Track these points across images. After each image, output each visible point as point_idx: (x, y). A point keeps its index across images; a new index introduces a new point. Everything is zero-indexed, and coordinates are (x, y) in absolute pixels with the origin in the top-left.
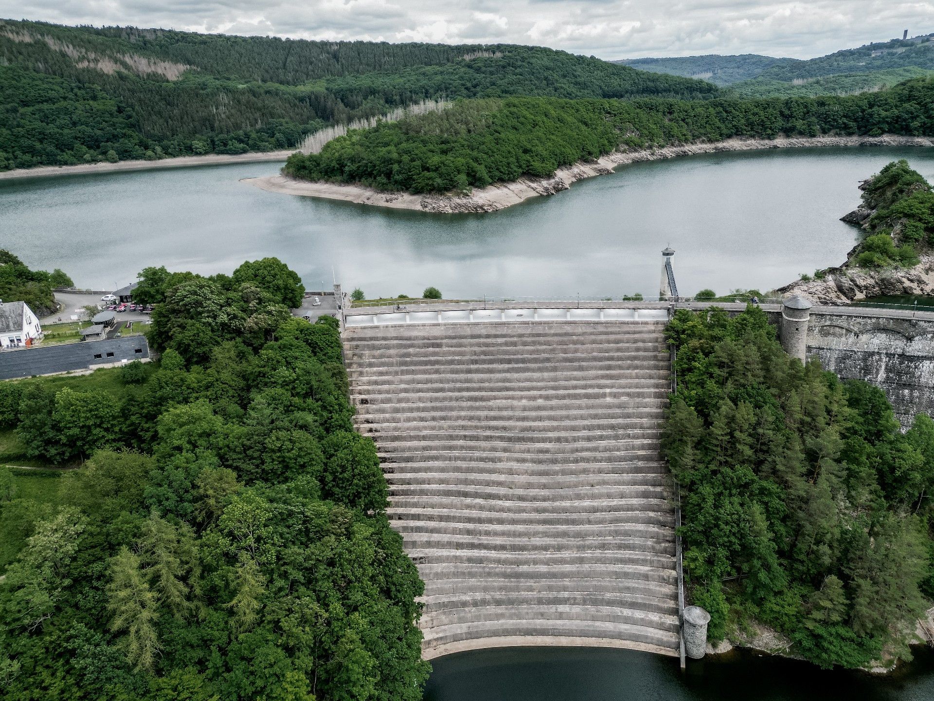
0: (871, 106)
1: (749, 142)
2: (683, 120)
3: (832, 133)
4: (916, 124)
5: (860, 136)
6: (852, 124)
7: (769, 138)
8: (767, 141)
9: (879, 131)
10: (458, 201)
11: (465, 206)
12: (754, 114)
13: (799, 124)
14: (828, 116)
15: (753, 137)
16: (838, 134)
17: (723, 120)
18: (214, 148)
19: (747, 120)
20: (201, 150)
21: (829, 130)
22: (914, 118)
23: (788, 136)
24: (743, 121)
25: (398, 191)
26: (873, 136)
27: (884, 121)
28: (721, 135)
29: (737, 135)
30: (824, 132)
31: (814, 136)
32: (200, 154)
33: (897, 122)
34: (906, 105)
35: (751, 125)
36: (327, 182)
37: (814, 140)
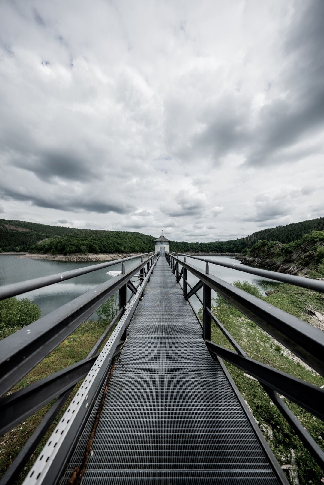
0: (222, 245)
1: (192, 253)
2: (174, 246)
3: (213, 252)
4: (234, 250)
5: (220, 253)
6: (218, 249)
7: (197, 252)
8: (197, 253)
9: (225, 251)
10: (80, 256)
11: (84, 259)
12: (193, 246)
13: (205, 249)
14: (211, 247)
15: (193, 252)
16: (215, 252)
17: (185, 247)
18: (24, 250)
19: (191, 247)
20: (18, 250)
21: (212, 251)
22: (233, 248)
23: (202, 252)
24: (190, 247)
25: (59, 254)
26: (224, 253)
27: (226, 249)
28: (184, 250)
29: (189, 251)
30: (211, 251)
31: (209, 252)
32: (18, 252)
33: (229, 249)
34: (231, 245)
35: (192, 248)
36: (38, 253)
37: (209, 253)
